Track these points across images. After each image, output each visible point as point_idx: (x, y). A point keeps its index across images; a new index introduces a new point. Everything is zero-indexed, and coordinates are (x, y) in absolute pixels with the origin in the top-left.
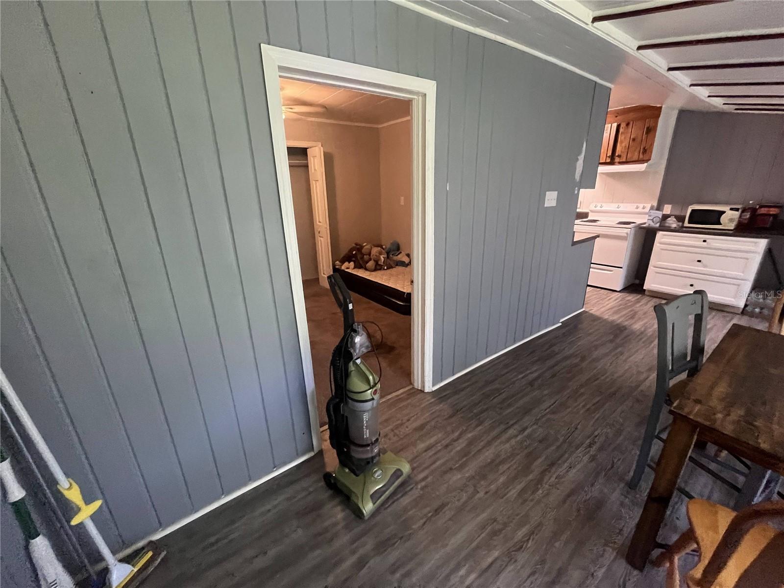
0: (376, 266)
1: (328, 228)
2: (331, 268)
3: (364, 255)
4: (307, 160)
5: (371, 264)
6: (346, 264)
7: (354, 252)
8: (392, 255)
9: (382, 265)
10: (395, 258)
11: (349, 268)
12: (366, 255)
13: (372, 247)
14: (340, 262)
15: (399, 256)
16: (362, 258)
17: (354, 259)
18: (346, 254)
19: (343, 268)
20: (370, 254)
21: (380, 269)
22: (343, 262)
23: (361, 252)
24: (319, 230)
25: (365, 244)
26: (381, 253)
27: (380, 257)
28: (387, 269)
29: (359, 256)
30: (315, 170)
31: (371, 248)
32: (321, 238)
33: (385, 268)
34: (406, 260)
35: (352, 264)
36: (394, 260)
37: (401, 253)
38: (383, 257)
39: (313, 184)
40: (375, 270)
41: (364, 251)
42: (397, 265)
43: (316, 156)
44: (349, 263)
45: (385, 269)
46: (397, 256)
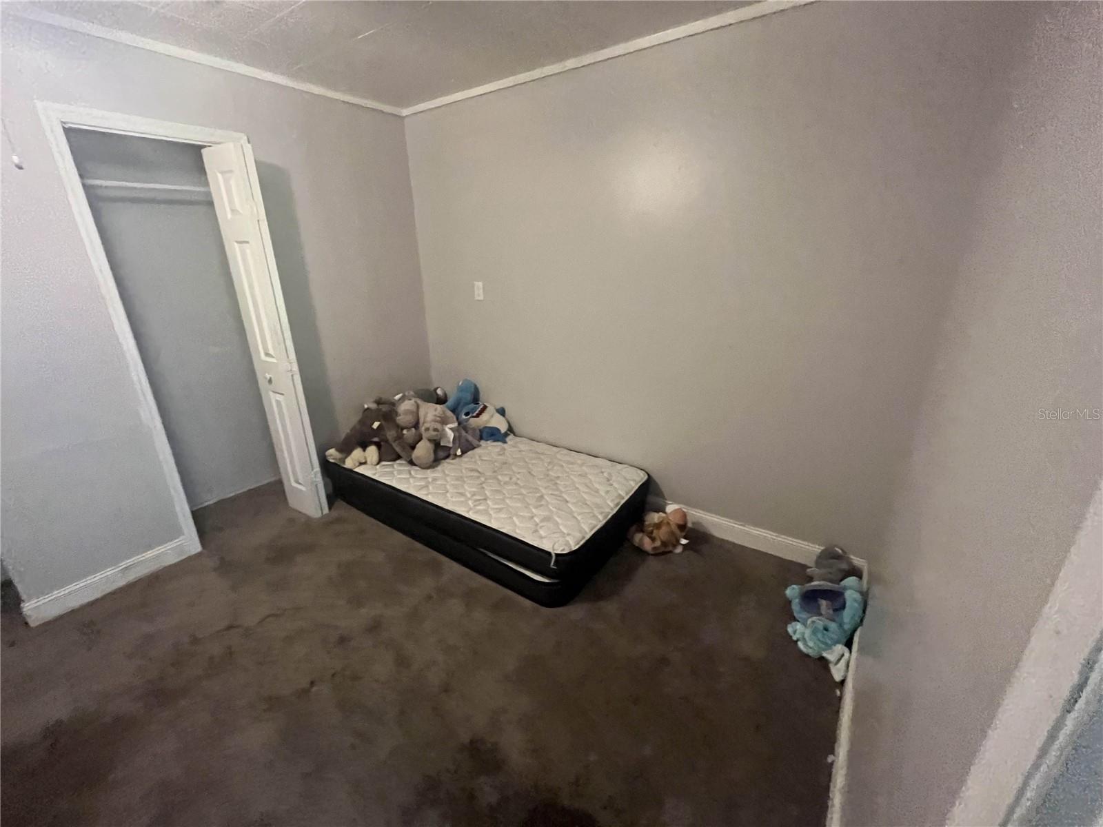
0: (435, 452)
1: (295, 368)
2: (317, 468)
3: (402, 429)
4: (207, 184)
5: (423, 450)
6: (357, 453)
7: (376, 425)
8: (467, 414)
9: (450, 448)
10: (474, 422)
11: (365, 463)
12: (408, 428)
13: (419, 402)
14: (340, 450)
15: (484, 417)
16: (400, 437)
17: (376, 439)
18: (353, 429)
19: (349, 463)
20: (416, 425)
21: (447, 457)
22: (346, 449)
23: (394, 421)
24: (268, 376)
25: (397, 397)
26: (444, 422)
27: (444, 430)
28: (464, 452)
29: (391, 434)
30: (233, 211)
31: (418, 407)
32: (279, 397)
33: (459, 452)
34: (500, 424)
35: (372, 451)
36: (474, 429)
37: (485, 408)
38: (451, 429)
39: (235, 252)
40: (436, 462)
41: (402, 419)
42: (481, 438)
43: (231, 171)
44: (364, 451)
45: (460, 456)
46: (478, 416)
